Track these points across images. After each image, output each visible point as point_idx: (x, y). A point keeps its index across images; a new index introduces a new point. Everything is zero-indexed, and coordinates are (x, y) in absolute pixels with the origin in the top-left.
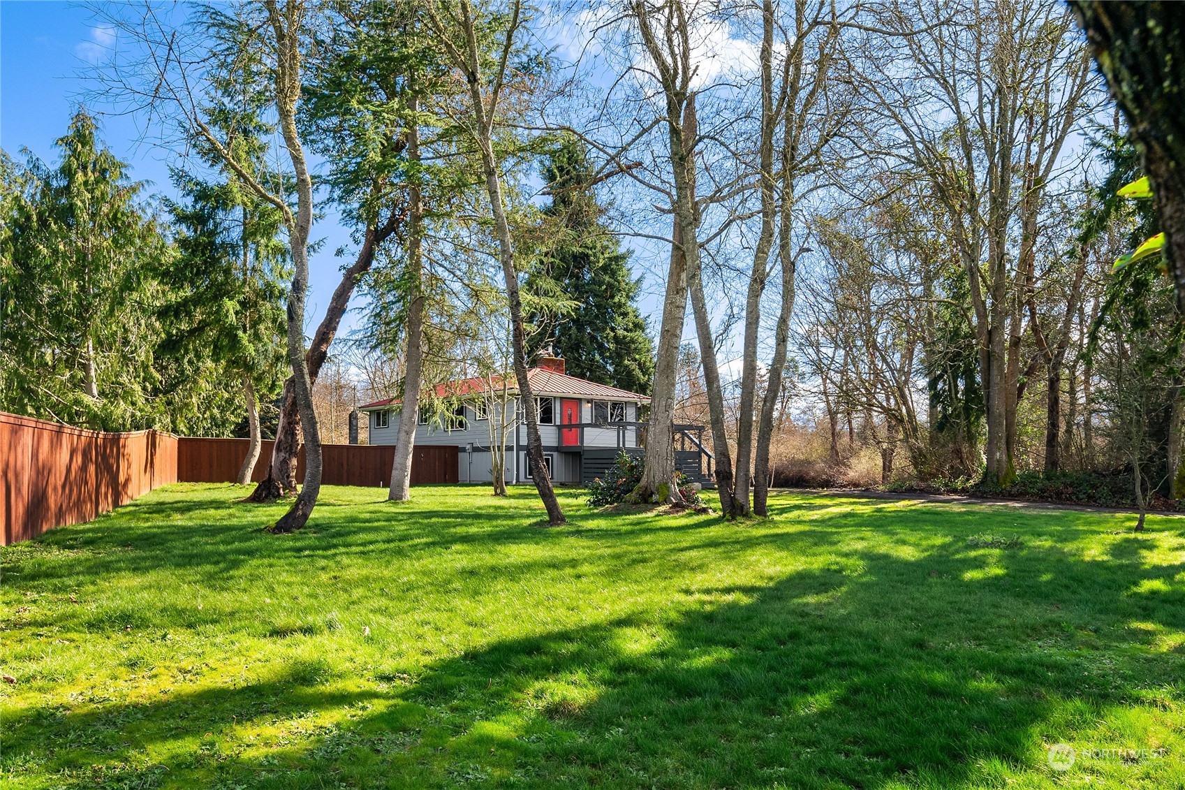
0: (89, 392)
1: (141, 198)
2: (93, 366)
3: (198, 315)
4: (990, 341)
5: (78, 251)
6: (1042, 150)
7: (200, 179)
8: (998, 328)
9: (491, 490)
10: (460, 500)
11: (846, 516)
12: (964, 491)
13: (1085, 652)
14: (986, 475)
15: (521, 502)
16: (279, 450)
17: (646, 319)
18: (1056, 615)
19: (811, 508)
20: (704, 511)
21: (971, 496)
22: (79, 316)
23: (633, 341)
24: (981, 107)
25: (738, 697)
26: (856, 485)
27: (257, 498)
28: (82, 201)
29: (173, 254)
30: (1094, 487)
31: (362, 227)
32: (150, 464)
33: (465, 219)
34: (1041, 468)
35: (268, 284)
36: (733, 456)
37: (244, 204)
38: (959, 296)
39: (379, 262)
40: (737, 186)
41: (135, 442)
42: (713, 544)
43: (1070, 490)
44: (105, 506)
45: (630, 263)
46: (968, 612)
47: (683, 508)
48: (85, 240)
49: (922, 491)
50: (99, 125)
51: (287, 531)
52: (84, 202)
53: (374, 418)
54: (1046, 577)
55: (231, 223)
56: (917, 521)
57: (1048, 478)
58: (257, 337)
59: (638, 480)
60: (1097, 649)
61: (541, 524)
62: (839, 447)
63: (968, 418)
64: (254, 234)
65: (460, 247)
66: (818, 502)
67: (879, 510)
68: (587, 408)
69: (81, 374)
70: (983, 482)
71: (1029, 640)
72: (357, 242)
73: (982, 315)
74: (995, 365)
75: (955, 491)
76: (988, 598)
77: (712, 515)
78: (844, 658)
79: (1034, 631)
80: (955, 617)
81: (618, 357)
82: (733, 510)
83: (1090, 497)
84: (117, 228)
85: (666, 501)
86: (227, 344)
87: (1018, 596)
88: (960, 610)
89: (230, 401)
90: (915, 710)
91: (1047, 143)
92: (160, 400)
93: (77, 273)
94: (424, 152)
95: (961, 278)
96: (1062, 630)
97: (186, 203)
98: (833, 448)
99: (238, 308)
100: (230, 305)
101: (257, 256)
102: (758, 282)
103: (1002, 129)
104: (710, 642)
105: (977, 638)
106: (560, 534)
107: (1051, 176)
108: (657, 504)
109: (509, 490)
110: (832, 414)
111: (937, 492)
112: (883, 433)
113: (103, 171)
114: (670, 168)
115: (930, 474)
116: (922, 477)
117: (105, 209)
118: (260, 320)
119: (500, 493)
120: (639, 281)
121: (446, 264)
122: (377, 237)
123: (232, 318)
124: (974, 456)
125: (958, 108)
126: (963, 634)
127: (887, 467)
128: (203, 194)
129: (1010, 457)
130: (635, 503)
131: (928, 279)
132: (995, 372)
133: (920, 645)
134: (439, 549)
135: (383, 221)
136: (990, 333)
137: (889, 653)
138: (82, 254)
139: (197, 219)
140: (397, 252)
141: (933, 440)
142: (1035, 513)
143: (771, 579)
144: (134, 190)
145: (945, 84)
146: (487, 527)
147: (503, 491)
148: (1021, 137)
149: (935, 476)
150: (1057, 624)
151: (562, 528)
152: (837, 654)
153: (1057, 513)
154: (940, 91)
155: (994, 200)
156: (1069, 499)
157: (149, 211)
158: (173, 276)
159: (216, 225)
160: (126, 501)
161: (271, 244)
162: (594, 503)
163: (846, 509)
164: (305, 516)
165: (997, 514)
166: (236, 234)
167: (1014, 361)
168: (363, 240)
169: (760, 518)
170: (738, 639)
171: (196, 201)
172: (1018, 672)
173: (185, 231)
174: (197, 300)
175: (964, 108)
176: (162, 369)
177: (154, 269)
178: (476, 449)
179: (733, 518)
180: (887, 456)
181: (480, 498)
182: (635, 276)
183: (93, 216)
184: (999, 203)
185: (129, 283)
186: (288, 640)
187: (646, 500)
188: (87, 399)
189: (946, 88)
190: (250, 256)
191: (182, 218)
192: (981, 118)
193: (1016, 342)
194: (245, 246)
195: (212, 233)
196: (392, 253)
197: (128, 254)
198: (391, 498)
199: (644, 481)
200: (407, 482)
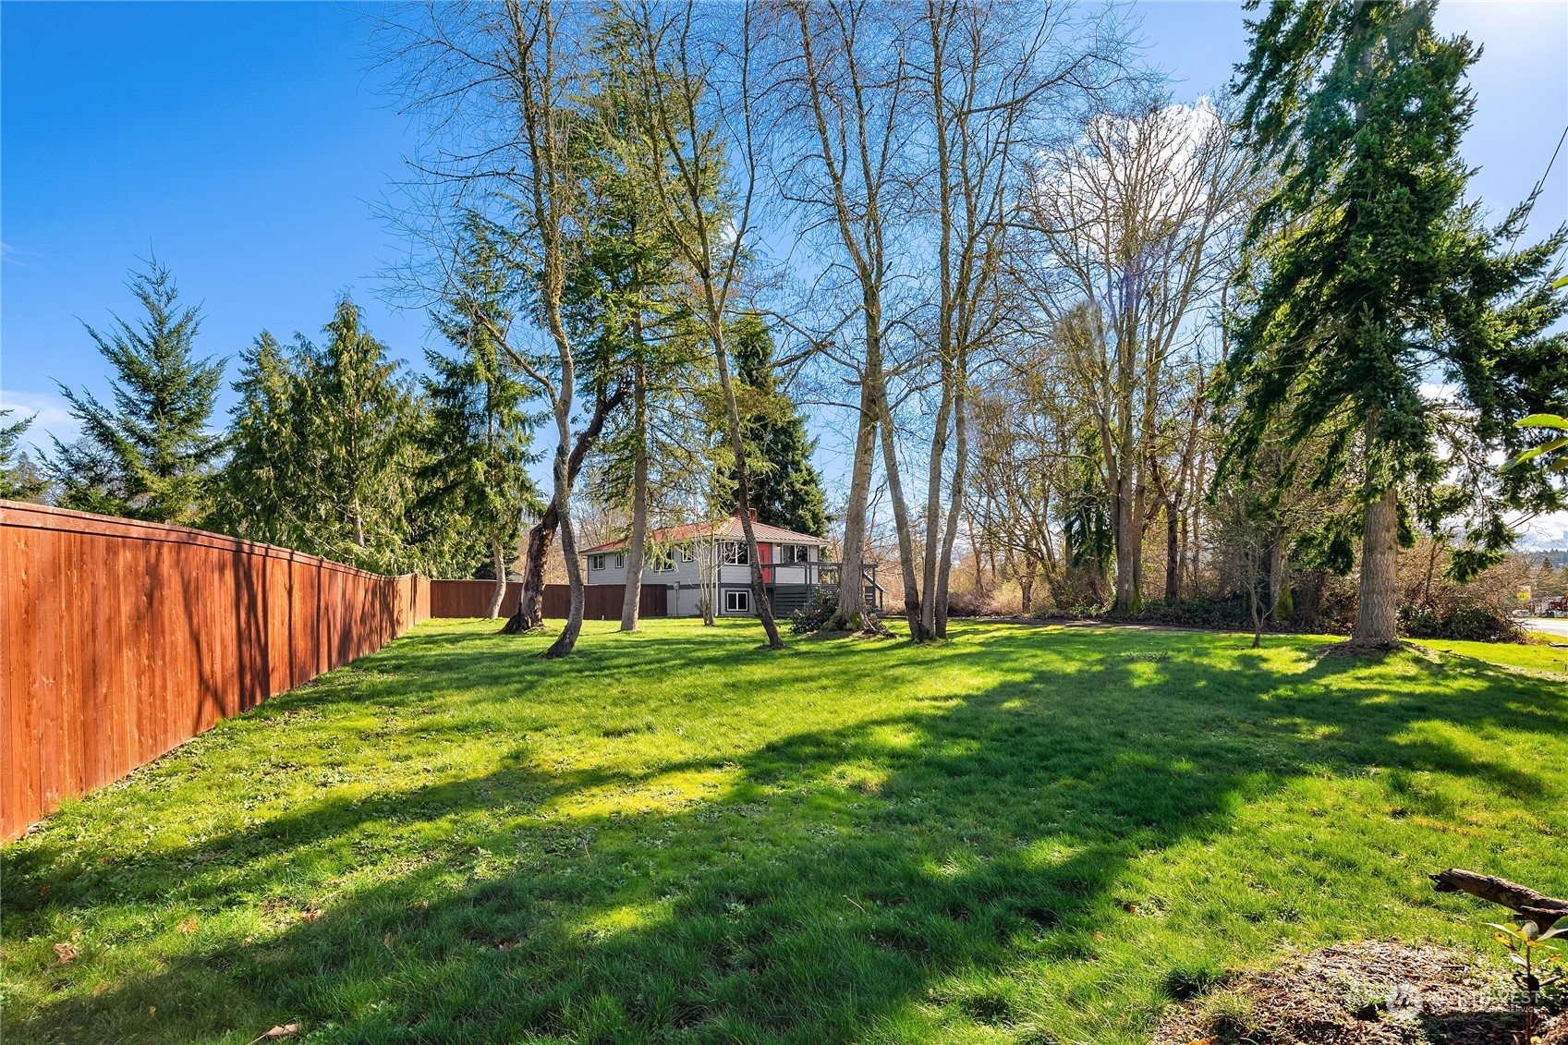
0: (356, 541)
1: (399, 373)
2: (360, 519)
3: (452, 475)
4: (1119, 489)
5: (345, 421)
6: (1163, 326)
7: (450, 360)
8: (1125, 478)
9: (701, 621)
10: (679, 630)
11: (1008, 638)
12: (1098, 617)
13: (1251, 740)
14: (1116, 603)
15: (732, 631)
16: (527, 589)
17: (819, 475)
18: (1220, 712)
19: (976, 632)
20: (892, 636)
21: (1105, 621)
22: (346, 476)
23: (807, 493)
24: (1110, 292)
25: (998, 775)
26: (998, 614)
27: (509, 630)
28: (348, 377)
29: (428, 423)
30: (1208, 612)
31: (594, 398)
32: (413, 601)
33: (681, 390)
34: (1163, 596)
35: (510, 448)
36: (920, 587)
37: (489, 381)
38: (1090, 451)
39: (609, 427)
40: (915, 361)
41: (404, 583)
42: (912, 662)
43: (1188, 615)
44: (386, 640)
45: (806, 426)
46: (1149, 711)
47: (875, 634)
48: (352, 411)
49: (1062, 617)
50: (362, 313)
51: (559, 656)
52: (349, 379)
53: (592, 561)
54: (1202, 683)
55: (478, 395)
56: (1069, 642)
57: (1169, 605)
58: (502, 494)
59: (833, 611)
60: (1259, 736)
61: (763, 647)
62: (984, 582)
63: (1100, 555)
64: (497, 405)
65: (676, 415)
66: (981, 628)
67: (1035, 633)
68: (777, 550)
69: (349, 526)
70: (1114, 608)
71: (1205, 732)
72: (587, 411)
73: (1112, 468)
74: (1124, 510)
75: (1090, 617)
76: (1162, 701)
77: (901, 640)
78: (1066, 746)
79: (1207, 724)
80: (1141, 715)
81: (793, 506)
82: (921, 635)
83: (1205, 621)
84: (379, 401)
85: (858, 629)
86: (476, 500)
87: (1182, 698)
88: (1142, 709)
89: (471, 548)
90: (1138, 782)
91: (1166, 321)
92: (416, 549)
93: (345, 441)
94: (646, 335)
95: (1093, 437)
96: (1227, 723)
97: (440, 380)
98: (978, 581)
99: (486, 468)
100: (480, 466)
101: (502, 423)
102: (939, 444)
103: (1128, 309)
104: (954, 736)
105: (1162, 730)
106: (783, 656)
107: (1170, 350)
108: (851, 631)
109: (717, 621)
110: (978, 553)
111: (1075, 618)
112: (1023, 570)
113: (366, 352)
114: (864, 347)
115: (1067, 603)
116: (1060, 605)
117: (368, 384)
118: (504, 479)
119: (710, 624)
120: (814, 442)
121: (665, 429)
122: (605, 407)
123: (481, 477)
124: (1106, 586)
125: (1091, 292)
126: (1151, 727)
127: (1027, 598)
128: (452, 372)
129: (1136, 587)
130: (832, 630)
131: (1064, 440)
132: (1123, 516)
133: (1122, 736)
134: (694, 669)
135: (611, 393)
136: (1119, 483)
137: (1101, 742)
138: (348, 424)
139: (450, 393)
140: (622, 419)
141: (1069, 574)
142: (1163, 634)
143: (978, 689)
144: (391, 368)
145: (1080, 272)
146: (720, 653)
147: (712, 622)
148: (1144, 317)
149: (1073, 605)
150: (1223, 719)
151: (782, 651)
152: (1060, 743)
153: (1182, 634)
154: (1075, 278)
155: (1122, 370)
156: (1188, 623)
157: (405, 385)
158: (429, 443)
159: (465, 398)
160: (400, 634)
161: (513, 413)
162: (795, 630)
163: (1006, 633)
164: (572, 644)
165: (1131, 635)
166: (481, 405)
167: (1140, 507)
168: (594, 410)
169: (941, 641)
170: (977, 734)
171: (448, 379)
172: (1205, 754)
173: (440, 403)
174: (451, 463)
175: (1095, 292)
176: (411, 521)
177: (411, 436)
178: (682, 587)
179: (921, 641)
180: (1026, 589)
181: (692, 628)
182: (810, 438)
183: (357, 391)
184: (1126, 373)
185: (389, 448)
186: (625, 738)
187: (842, 628)
188: (356, 548)
189: (1081, 276)
190: (495, 424)
191: (436, 393)
192: (1111, 300)
193: (1141, 490)
194: (490, 416)
195: (463, 406)
196: (618, 421)
197: (388, 424)
198: (623, 629)
199: (838, 612)
200: (636, 615)
